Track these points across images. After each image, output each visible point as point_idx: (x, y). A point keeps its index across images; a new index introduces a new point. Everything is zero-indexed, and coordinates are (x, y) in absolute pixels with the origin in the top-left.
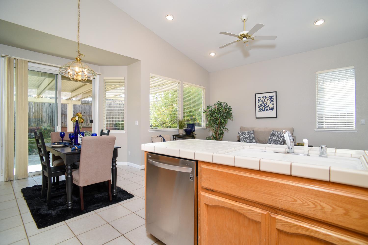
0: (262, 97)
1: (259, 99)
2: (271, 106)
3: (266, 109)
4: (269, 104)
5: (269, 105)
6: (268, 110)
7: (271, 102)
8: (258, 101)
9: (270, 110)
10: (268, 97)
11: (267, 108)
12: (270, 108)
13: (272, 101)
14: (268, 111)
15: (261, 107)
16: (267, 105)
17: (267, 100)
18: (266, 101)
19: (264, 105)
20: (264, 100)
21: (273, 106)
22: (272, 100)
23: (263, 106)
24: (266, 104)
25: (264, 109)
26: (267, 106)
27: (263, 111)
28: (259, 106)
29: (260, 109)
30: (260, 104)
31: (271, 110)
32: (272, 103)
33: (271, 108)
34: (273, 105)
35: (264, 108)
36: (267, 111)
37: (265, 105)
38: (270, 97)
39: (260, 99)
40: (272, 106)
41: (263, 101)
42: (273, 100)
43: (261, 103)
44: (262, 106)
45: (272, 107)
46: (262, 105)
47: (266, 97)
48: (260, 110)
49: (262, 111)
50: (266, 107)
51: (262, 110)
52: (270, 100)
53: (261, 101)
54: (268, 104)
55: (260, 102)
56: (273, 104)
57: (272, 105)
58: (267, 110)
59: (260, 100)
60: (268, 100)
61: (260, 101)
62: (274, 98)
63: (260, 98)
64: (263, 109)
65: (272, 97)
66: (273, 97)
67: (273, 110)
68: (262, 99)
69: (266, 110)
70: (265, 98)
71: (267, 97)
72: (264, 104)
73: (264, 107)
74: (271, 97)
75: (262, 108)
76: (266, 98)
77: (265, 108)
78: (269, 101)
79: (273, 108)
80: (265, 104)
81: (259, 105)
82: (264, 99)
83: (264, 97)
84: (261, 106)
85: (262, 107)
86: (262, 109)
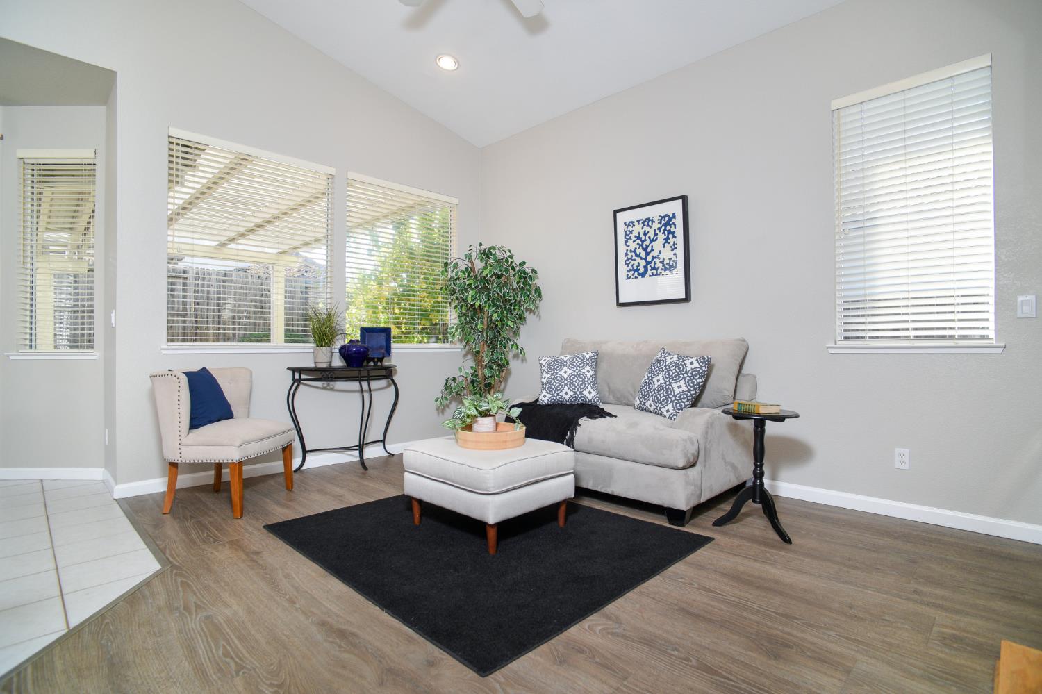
0: (638, 221)
1: (625, 232)
2: (667, 254)
3: (649, 268)
4: (661, 248)
5: (660, 252)
6: (659, 271)
7: (666, 240)
8: (625, 238)
9: (666, 269)
10: (657, 222)
11: (652, 265)
12: (662, 262)
13: (671, 236)
14: (656, 275)
15: (632, 262)
16: (652, 250)
17: (655, 230)
18: (649, 237)
19: (643, 255)
20: (645, 234)
21: (675, 254)
22: (669, 232)
23: (638, 256)
24: (649, 250)
25: (645, 267)
26: (653, 258)
27: (639, 274)
28: (628, 259)
29: (630, 267)
30: (631, 251)
31: (668, 272)
32: (671, 241)
33: (667, 261)
34: (675, 251)
35: (643, 263)
36: (653, 275)
37: (647, 254)
38: (663, 218)
39: (630, 228)
40: (670, 254)
41: (642, 236)
42: (673, 230)
43: (633, 246)
44: (636, 255)
45: (670, 259)
46: (638, 251)
47: (648, 219)
48: (633, 272)
49: (636, 277)
50: (649, 259)
51: (636, 274)
52: (664, 233)
53: (634, 238)
54: (657, 245)
55: (630, 242)
56: (676, 248)
57: (673, 250)
58: (654, 272)
59: (631, 232)
60: (657, 232)
61: (630, 238)
62: (679, 221)
63: (629, 225)
64: (642, 270)
65: (670, 219)
66: (673, 220)
67: (675, 271)
68: (637, 229)
69: (649, 272)
70: (648, 225)
71: (652, 220)
72: (645, 250)
73: (646, 259)
74: (667, 219)
75: (639, 263)
76: (650, 224)
77: (648, 263)
78: (661, 237)
79: (676, 261)
80: (647, 247)
81: (626, 254)
82: (645, 228)
83: (643, 223)
84: (634, 257)
85: (638, 259)
86: (637, 270)
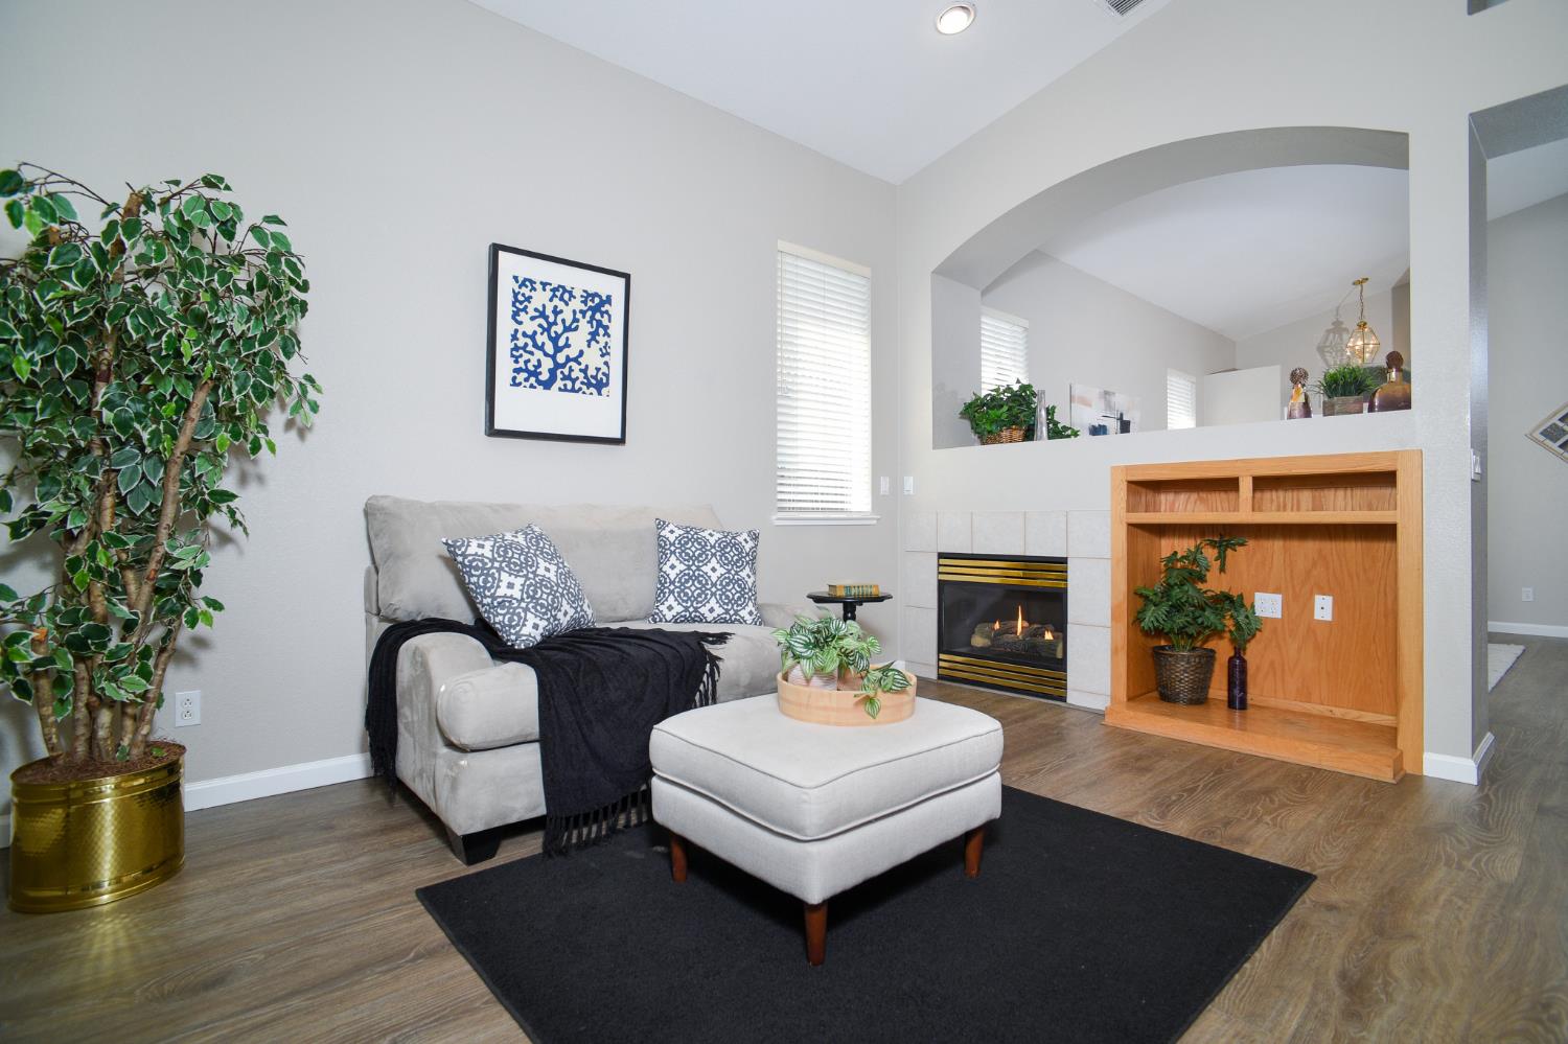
0: (544, 285)
1: (515, 295)
2: (592, 359)
3: (559, 376)
4: (584, 346)
5: (581, 353)
6: (578, 385)
7: (594, 335)
8: (514, 305)
9: (589, 385)
10: (579, 299)
11: (566, 371)
12: (584, 371)
13: (601, 331)
14: (573, 390)
15: (526, 356)
16: (567, 345)
17: (574, 312)
18: (563, 321)
19: (549, 348)
20: (556, 312)
21: (606, 363)
22: (599, 324)
23: (541, 348)
24: (561, 342)
25: (552, 372)
26: (568, 359)
27: (539, 382)
28: (516, 348)
29: (521, 364)
30: (525, 335)
31: (592, 390)
32: (602, 339)
33: (591, 372)
34: (606, 358)
35: (548, 364)
36: (565, 389)
37: (558, 349)
38: (589, 296)
39: (526, 291)
40: (600, 362)
41: (549, 312)
42: (605, 321)
43: (529, 326)
44: (535, 345)
45: (598, 369)
46: (540, 339)
47: (565, 290)
48: (525, 375)
49: (532, 386)
50: (561, 358)
51: (532, 380)
52: (590, 322)
53: (532, 313)
54: (578, 340)
55: (522, 317)
56: (608, 354)
57: (603, 355)
58: (569, 385)
59: (529, 299)
60: (579, 316)
61: (525, 309)
62: (618, 310)
63: (523, 284)
64: (545, 376)
65: (602, 303)
66: (607, 307)
67: (604, 390)
68: (540, 298)
69: (559, 383)
70: (562, 299)
71: (570, 293)
72: (555, 340)
73: (553, 357)
74: (597, 300)
75: (539, 361)
76: (566, 296)
77: (557, 366)
78: (585, 327)
79: (607, 376)
80: (558, 336)
81: (514, 337)
82: (556, 301)
83: (554, 290)
84: (530, 348)
85: (539, 354)
86: (535, 374)
